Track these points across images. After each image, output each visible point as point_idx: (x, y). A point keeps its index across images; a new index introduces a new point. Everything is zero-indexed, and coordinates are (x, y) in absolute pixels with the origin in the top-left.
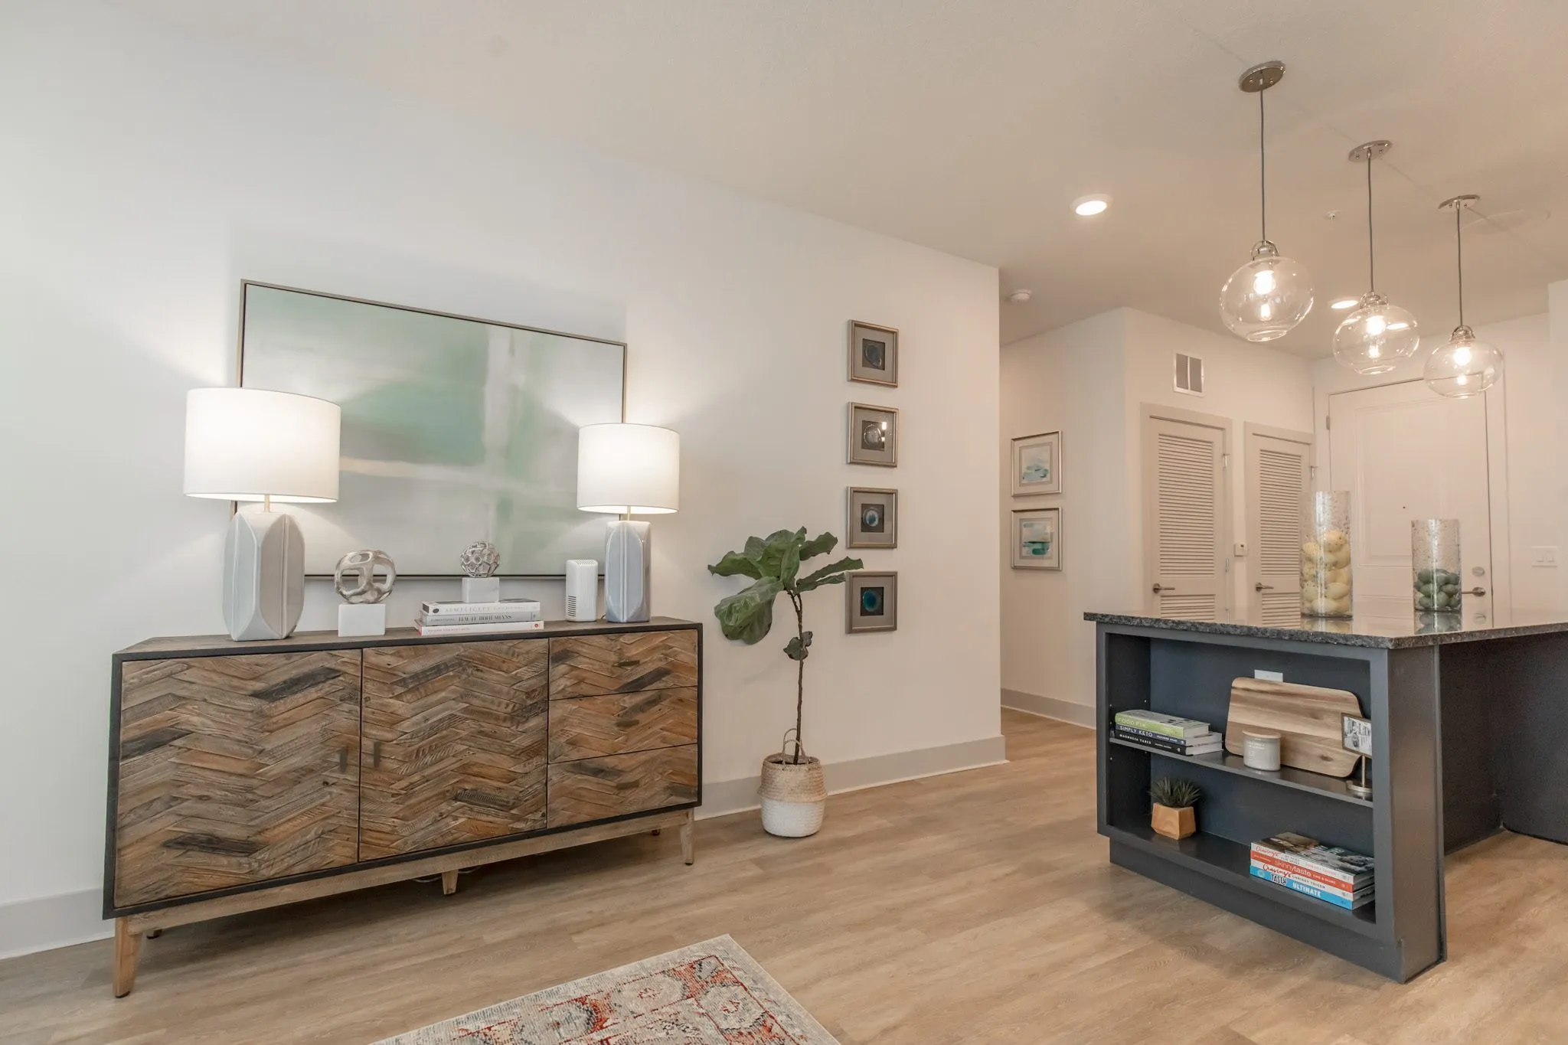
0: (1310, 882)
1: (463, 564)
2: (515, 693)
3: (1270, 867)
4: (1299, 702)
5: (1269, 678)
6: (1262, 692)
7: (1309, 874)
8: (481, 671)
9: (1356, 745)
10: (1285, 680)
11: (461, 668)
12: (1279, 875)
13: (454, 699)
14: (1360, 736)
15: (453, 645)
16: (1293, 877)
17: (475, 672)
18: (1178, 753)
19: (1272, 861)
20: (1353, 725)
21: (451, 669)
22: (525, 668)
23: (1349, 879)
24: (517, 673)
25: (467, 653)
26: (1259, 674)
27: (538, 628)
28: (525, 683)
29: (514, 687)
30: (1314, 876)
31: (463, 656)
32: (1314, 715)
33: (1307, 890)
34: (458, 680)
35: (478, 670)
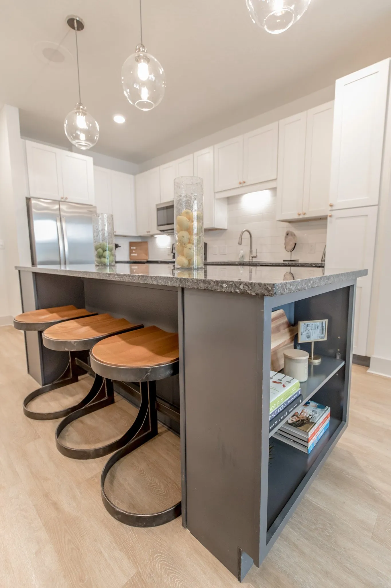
0: (322, 428)
3: (313, 438)
9: (309, 337)
12: (315, 439)
14: (312, 332)
16: (318, 433)
19: (314, 434)
30: (323, 423)
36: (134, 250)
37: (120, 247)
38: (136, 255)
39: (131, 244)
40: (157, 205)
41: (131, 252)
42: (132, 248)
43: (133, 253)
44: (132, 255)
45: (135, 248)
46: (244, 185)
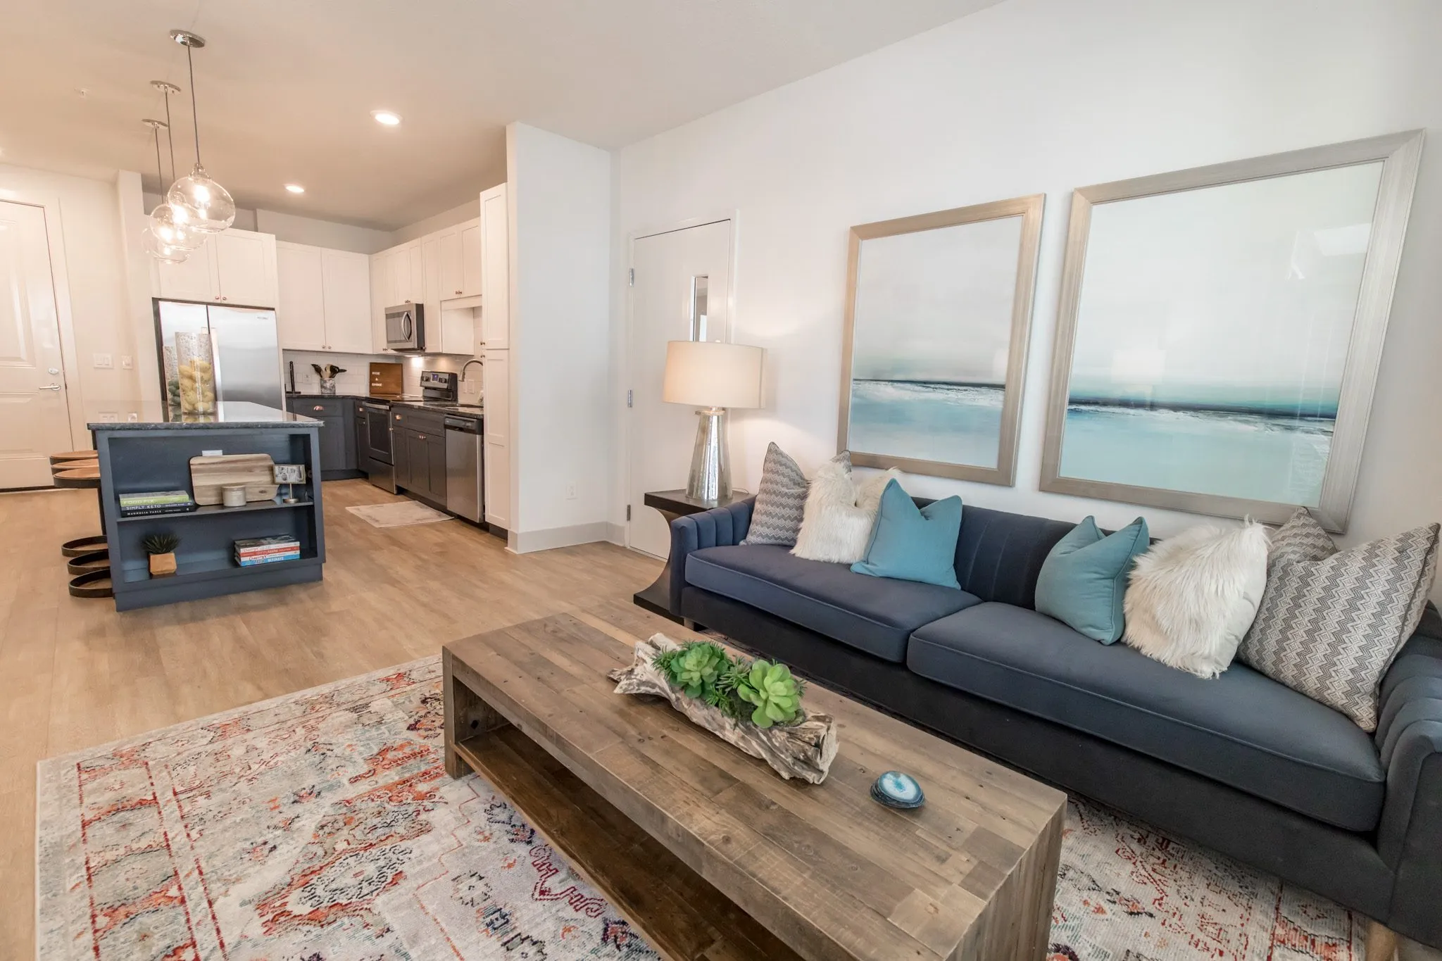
0: (277, 555)
3: (253, 557)
4: (239, 465)
5: (212, 455)
6: (214, 463)
7: (277, 551)
9: (285, 479)
10: (224, 454)
12: (259, 559)
14: (288, 475)
16: (267, 556)
18: (188, 512)
19: (255, 553)
20: (282, 469)
23: (298, 544)
26: (205, 453)
30: (279, 550)
32: (250, 470)
33: (276, 560)
36: (377, 376)
37: (345, 371)
38: (380, 385)
39: (373, 367)
40: (386, 309)
41: (372, 379)
42: (373, 373)
43: (376, 382)
44: (373, 385)
45: (378, 373)
46: (462, 296)
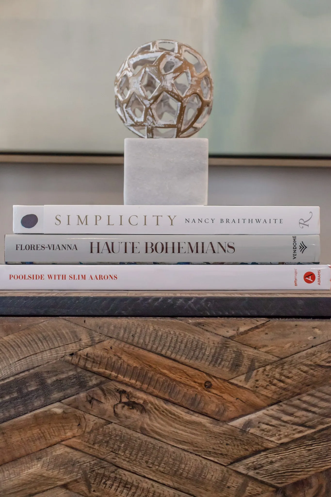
1: (119, 104)
2: (245, 485)
8: (143, 409)
11: (82, 395)
13: (65, 486)
15: (60, 322)
17: (124, 411)
21: (56, 395)
22: (273, 410)
24: (248, 424)
25: (98, 351)
27: (314, 285)
28: (273, 457)
29: (241, 468)
31: (87, 357)
34: (76, 431)
35: (132, 405)
